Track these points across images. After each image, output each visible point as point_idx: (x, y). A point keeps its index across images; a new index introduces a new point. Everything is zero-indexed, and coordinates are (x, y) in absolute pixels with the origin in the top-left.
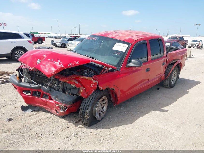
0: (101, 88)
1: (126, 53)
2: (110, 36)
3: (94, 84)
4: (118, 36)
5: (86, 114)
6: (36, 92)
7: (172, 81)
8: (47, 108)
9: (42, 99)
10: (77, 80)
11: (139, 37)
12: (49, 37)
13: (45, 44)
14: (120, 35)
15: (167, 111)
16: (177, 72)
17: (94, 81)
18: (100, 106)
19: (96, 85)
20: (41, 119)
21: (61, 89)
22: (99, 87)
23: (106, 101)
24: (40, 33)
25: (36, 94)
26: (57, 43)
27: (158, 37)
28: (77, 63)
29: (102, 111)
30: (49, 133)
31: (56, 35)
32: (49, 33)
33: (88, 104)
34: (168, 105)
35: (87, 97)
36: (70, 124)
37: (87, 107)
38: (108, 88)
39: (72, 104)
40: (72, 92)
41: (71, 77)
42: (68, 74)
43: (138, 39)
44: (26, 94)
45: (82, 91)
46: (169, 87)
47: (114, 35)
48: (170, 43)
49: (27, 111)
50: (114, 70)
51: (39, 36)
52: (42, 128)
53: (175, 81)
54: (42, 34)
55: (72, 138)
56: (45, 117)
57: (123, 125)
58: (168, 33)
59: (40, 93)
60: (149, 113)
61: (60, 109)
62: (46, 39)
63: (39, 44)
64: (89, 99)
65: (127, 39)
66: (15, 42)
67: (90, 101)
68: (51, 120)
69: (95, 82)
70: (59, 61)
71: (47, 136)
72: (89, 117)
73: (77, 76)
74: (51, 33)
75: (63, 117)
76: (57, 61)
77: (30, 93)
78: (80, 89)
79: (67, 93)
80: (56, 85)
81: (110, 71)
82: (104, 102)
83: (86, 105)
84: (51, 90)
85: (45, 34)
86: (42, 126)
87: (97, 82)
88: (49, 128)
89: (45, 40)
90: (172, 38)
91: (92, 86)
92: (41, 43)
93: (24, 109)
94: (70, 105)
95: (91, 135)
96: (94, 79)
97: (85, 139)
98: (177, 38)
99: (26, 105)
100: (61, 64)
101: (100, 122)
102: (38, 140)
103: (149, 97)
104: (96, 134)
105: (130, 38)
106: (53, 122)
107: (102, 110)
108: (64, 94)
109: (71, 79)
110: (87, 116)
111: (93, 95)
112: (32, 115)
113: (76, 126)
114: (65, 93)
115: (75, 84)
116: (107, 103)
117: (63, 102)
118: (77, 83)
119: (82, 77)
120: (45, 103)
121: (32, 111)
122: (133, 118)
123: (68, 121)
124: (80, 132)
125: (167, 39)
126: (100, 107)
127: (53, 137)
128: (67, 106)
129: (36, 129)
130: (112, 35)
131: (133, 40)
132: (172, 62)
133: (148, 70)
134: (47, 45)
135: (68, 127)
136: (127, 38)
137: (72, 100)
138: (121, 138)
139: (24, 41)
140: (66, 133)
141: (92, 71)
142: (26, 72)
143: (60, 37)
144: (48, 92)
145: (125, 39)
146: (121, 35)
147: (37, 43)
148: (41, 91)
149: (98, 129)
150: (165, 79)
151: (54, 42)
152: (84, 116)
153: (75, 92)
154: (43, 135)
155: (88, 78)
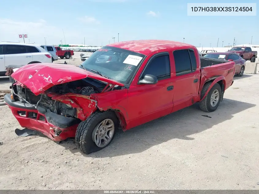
0: (101, 109)
1: (138, 68)
2: (125, 47)
3: (92, 104)
4: (133, 47)
5: (82, 139)
6: (33, 113)
7: (212, 103)
8: (44, 132)
9: (39, 121)
10: (72, 98)
11: (160, 48)
12: (81, 50)
13: (73, 59)
14: (137, 45)
15: (193, 139)
16: (219, 91)
17: (92, 100)
18: (103, 130)
19: (94, 105)
20: (35, 144)
21: (55, 110)
22: (98, 107)
23: (112, 125)
24: (70, 46)
25: (33, 115)
26: (87, 57)
27: (189, 47)
28: (70, 78)
29: (106, 137)
30: (38, 160)
31: (90, 48)
32: (81, 45)
33: (84, 127)
34: (197, 132)
35: (85, 119)
36: (66, 150)
37: (83, 130)
38: (111, 108)
39: (66, 127)
40: (67, 113)
41: (66, 96)
42: (64, 92)
43: (157, 49)
44: (22, 116)
45: (78, 112)
46: (207, 110)
47: (128, 46)
48: (225, 55)
49: (22, 135)
50: (122, 88)
51: (69, 49)
52: (32, 154)
53: (216, 102)
54: (73, 46)
55: (63, 166)
56: (40, 142)
57: (129, 154)
58: (235, 43)
59: (36, 114)
60: (168, 141)
61: (55, 133)
62: (74, 52)
63: (67, 58)
64: (86, 122)
65: (142, 50)
66: (30, 57)
67: (86, 124)
68: (46, 146)
69: (93, 102)
70: (49, 77)
71: (34, 163)
72: (85, 143)
73: (73, 94)
74: (84, 46)
75: (60, 143)
76: (47, 77)
77: (25, 114)
78: (77, 109)
79: (61, 114)
80: (51, 105)
81: (115, 89)
82: (109, 126)
83: (82, 128)
84: (47, 111)
85: (76, 46)
86: (33, 152)
87: (96, 102)
88: (40, 155)
89: (73, 54)
90: (235, 48)
91: (90, 106)
92: (69, 57)
93: (18, 132)
94: (64, 128)
95: (86, 164)
96: (91, 98)
97: (76, 168)
98: (242, 49)
99: (21, 128)
100: (51, 80)
101: (103, 150)
102: (23, 167)
103: (176, 123)
104: (92, 163)
105: (147, 49)
106: (47, 148)
107: (106, 135)
108: (59, 116)
109: (66, 98)
110: (82, 141)
111: (91, 117)
112: (27, 140)
113: (73, 153)
114: (60, 114)
115: (71, 104)
116: (113, 128)
117: (57, 125)
118: (73, 102)
119: (78, 96)
120: (42, 126)
121: (28, 135)
122: (144, 146)
123: (64, 148)
124: (74, 160)
125: (229, 50)
126: (103, 132)
127: (41, 164)
128: (62, 129)
129: (24, 155)
130: (127, 46)
131: (150, 51)
132: (211, 79)
133: (170, 89)
134: (76, 60)
135: (62, 154)
136: (144, 49)
137: (66, 122)
138: (120, 169)
139: (42, 56)
140: (57, 160)
141: (92, 88)
142: (19, 90)
143: (94, 50)
144: (44, 113)
145: (141, 50)
146: (139, 46)
147: (65, 58)
148: (37, 112)
149: (97, 157)
150: (201, 100)
151: (83, 56)
152: (80, 141)
153: (71, 113)
154: (30, 161)
155: (84, 97)
